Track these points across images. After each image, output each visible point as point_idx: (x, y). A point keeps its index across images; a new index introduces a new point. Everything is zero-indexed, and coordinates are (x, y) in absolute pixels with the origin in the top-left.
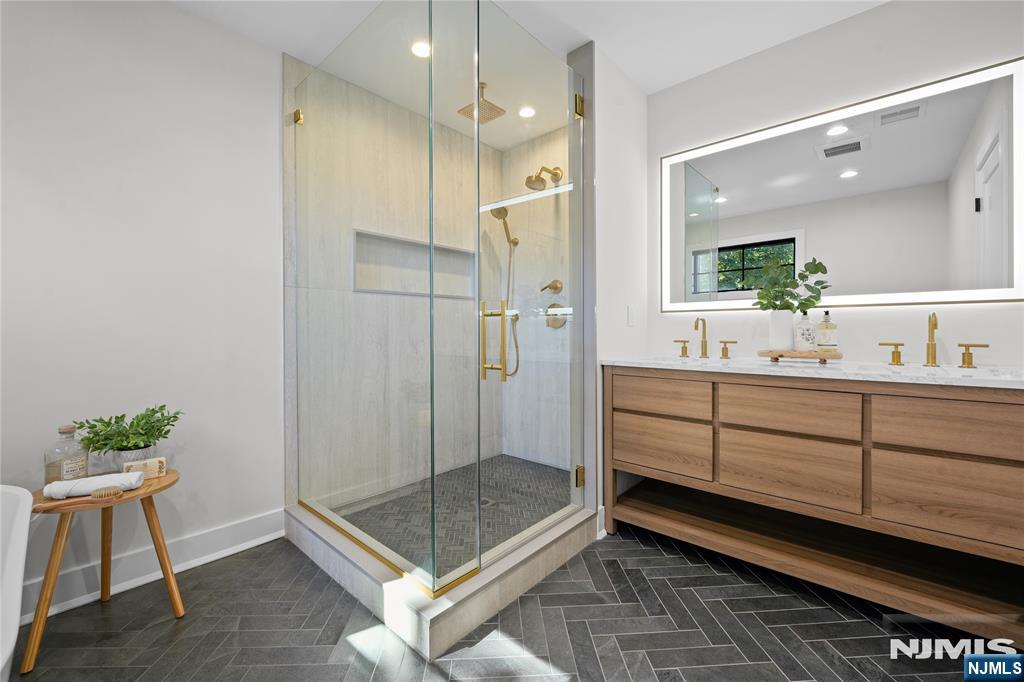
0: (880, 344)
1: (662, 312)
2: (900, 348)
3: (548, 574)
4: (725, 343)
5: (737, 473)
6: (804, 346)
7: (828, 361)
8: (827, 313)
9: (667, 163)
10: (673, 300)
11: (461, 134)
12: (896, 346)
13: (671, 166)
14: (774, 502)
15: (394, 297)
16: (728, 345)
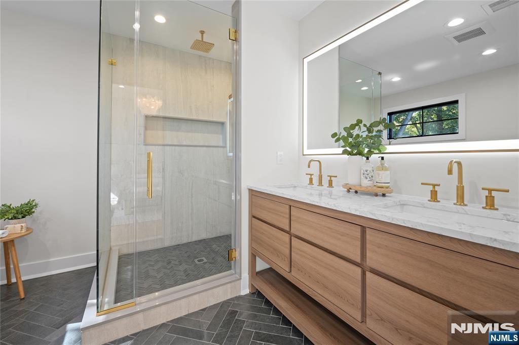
0: (422, 184)
1: (303, 155)
2: (437, 188)
3: (190, 312)
4: (331, 177)
5: (299, 270)
6: (366, 183)
7: (387, 194)
8: (383, 158)
9: (306, 61)
10: (309, 148)
11: (213, 59)
12: (434, 186)
13: (308, 62)
14: (316, 296)
15: (168, 147)
16: (332, 178)
